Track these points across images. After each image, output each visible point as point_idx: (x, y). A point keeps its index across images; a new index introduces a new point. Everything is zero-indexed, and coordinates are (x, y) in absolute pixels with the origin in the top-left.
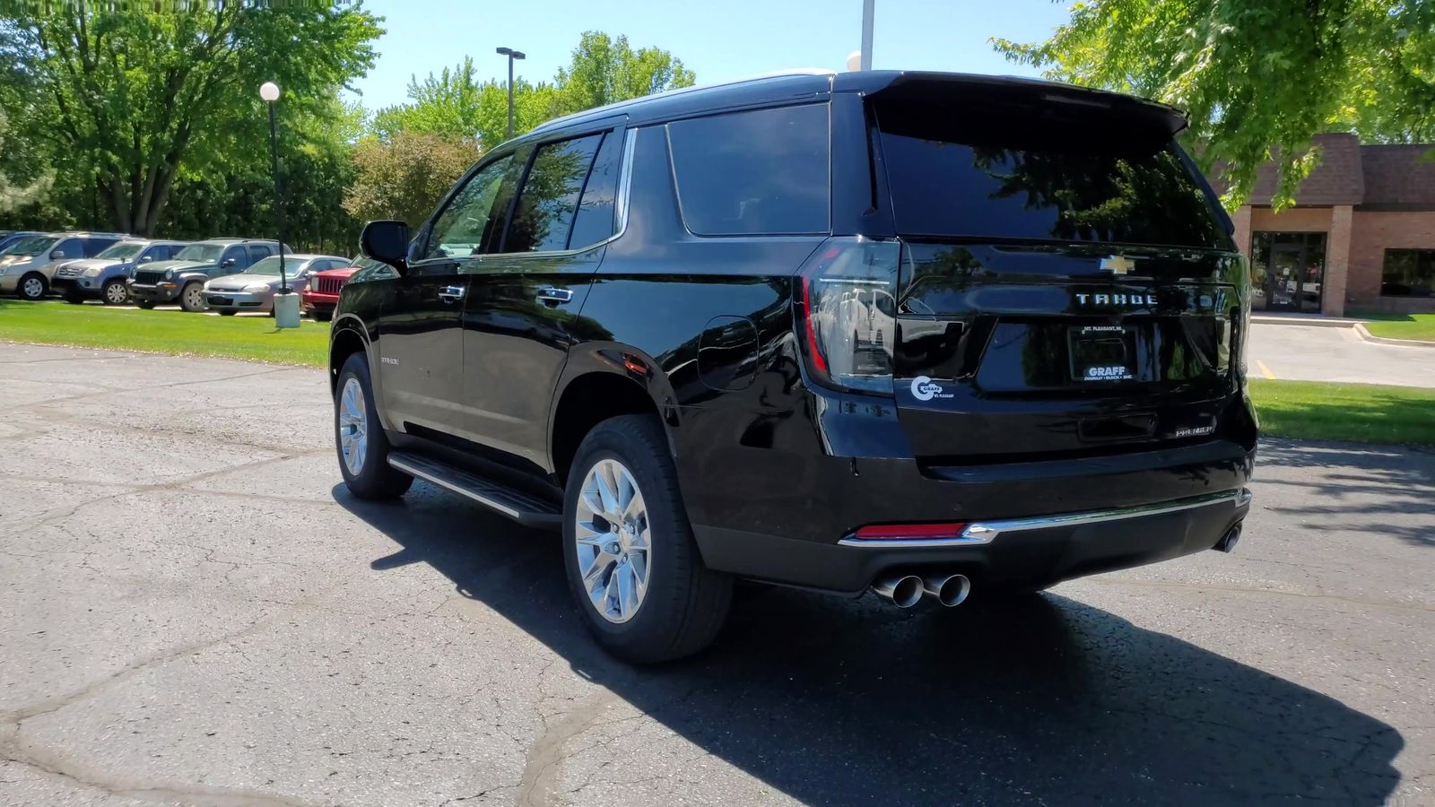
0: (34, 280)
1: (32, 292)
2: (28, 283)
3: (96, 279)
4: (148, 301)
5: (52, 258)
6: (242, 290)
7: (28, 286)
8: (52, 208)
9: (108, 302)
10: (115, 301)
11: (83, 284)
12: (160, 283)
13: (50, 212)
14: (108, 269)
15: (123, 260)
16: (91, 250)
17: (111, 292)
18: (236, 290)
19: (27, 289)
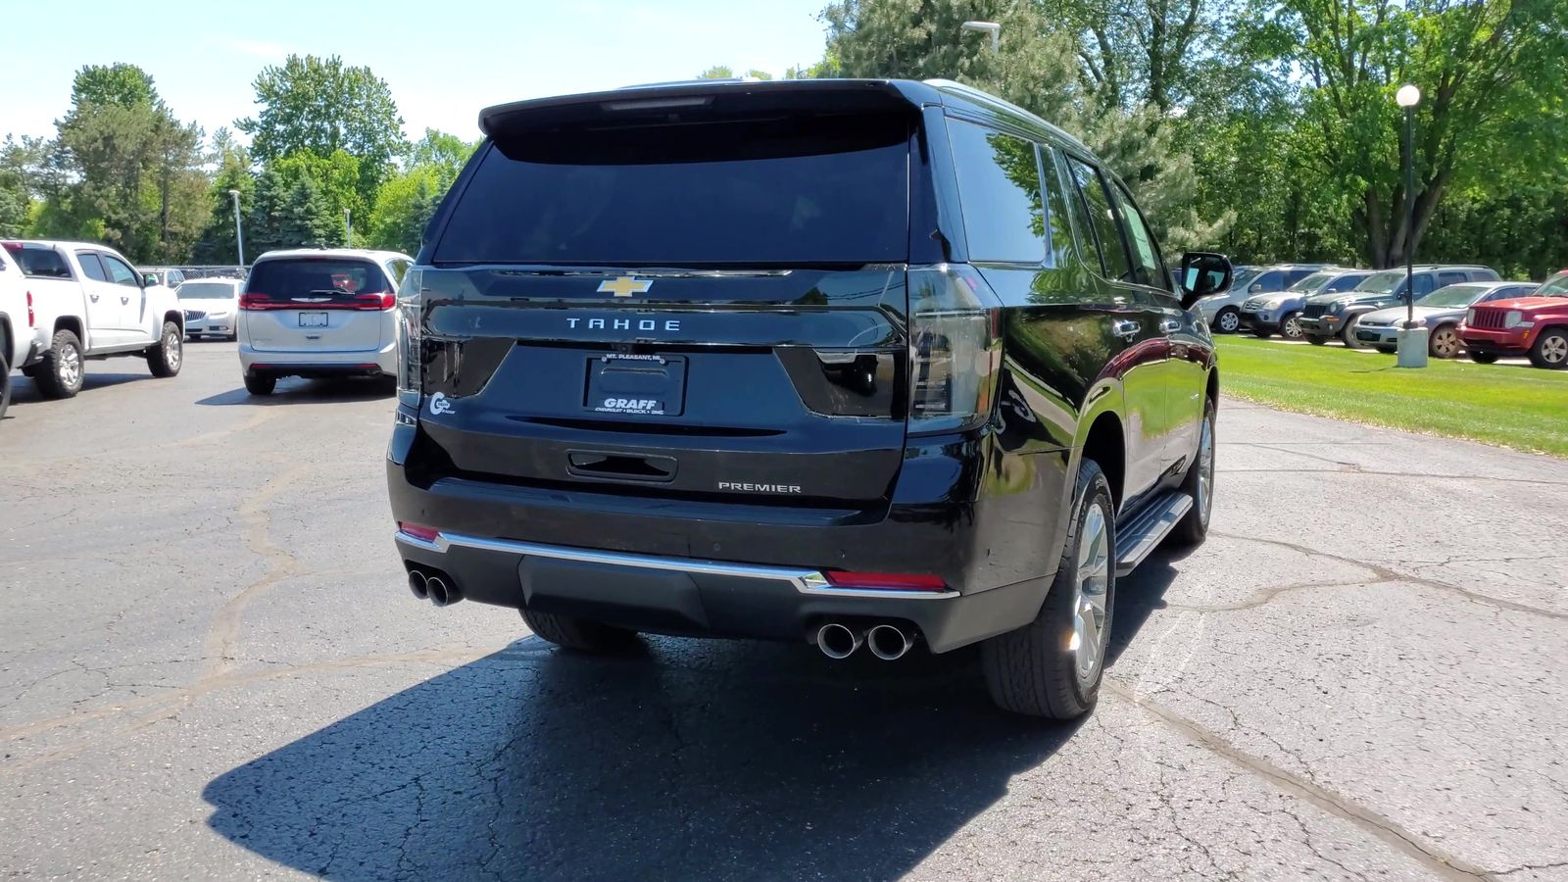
0: (1231, 314)
1: (1228, 326)
2: (1225, 317)
3: (1275, 312)
4: (1317, 337)
5: (1250, 291)
6: (1392, 323)
7: (1224, 320)
8: (1330, 240)
9: (1286, 337)
10: (1293, 335)
11: (1262, 318)
12: (1323, 317)
13: (1328, 244)
14: (1286, 303)
15: (1306, 292)
16: (1285, 282)
17: (1289, 326)
18: (1384, 324)
19: (1223, 323)
